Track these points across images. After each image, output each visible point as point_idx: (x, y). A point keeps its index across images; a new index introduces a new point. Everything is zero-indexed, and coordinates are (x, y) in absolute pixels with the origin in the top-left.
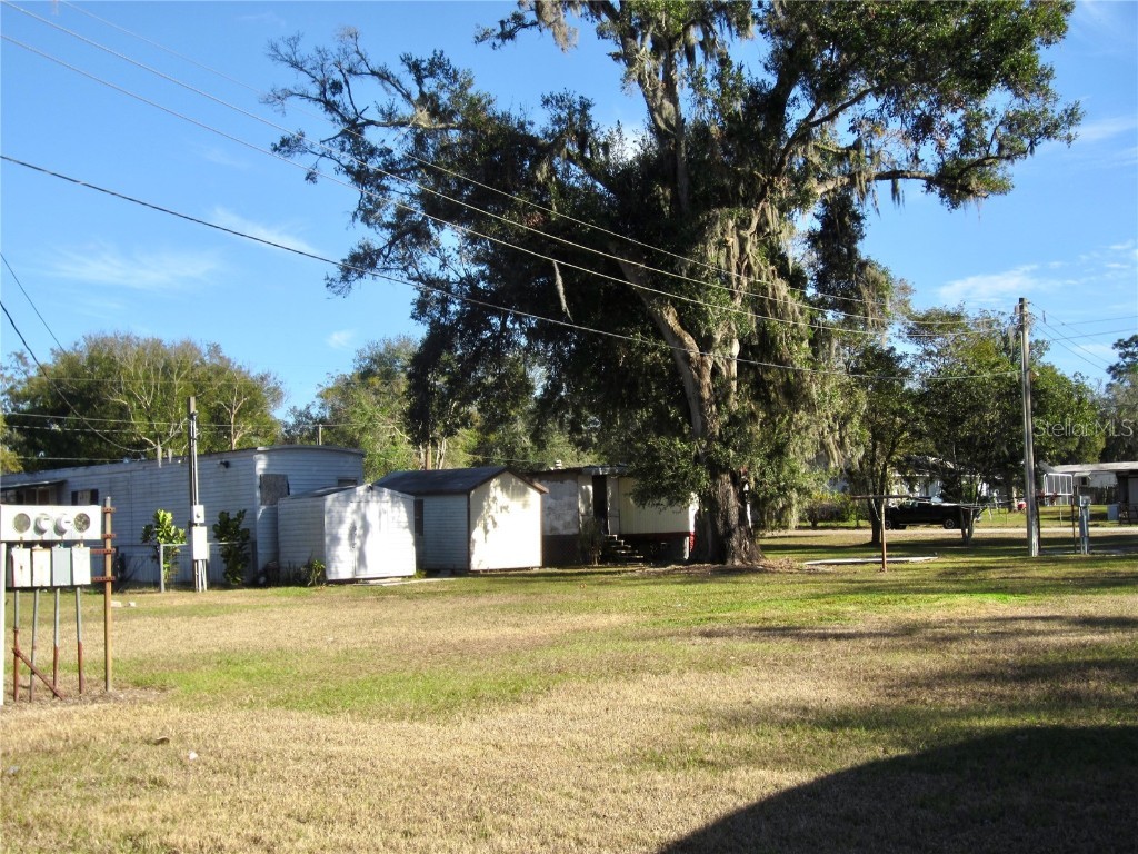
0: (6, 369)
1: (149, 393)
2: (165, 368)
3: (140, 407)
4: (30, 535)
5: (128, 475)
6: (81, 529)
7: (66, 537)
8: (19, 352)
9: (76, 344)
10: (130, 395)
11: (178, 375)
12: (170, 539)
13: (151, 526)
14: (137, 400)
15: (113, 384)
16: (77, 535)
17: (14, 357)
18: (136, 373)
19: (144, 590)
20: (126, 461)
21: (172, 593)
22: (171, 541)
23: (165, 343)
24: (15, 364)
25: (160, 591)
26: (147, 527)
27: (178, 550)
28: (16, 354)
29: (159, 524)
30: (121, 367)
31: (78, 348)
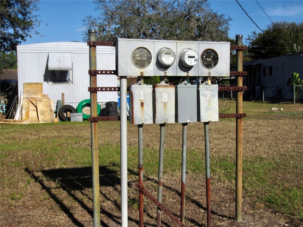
0: (251, 37)
1: (291, 39)
2: (296, 31)
3: (288, 44)
4: (151, 70)
5: (283, 60)
6: (208, 66)
7: (191, 73)
8: (254, 32)
9: (269, 26)
10: (285, 40)
11: (301, 33)
12: (298, 84)
13: (290, 78)
14: (287, 41)
15: (280, 37)
16: (205, 72)
17: (253, 33)
18: (287, 33)
19: (287, 102)
20: (282, 56)
21: (298, 105)
22: (298, 85)
23: (296, 23)
24: (253, 35)
25: (293, 104)
26: (289, 79)
27: (301, 88)
28: (253, 32)
29: (294, 78)
30: (282, 31)
31: (269, 27)
